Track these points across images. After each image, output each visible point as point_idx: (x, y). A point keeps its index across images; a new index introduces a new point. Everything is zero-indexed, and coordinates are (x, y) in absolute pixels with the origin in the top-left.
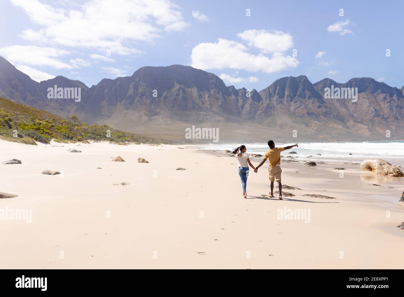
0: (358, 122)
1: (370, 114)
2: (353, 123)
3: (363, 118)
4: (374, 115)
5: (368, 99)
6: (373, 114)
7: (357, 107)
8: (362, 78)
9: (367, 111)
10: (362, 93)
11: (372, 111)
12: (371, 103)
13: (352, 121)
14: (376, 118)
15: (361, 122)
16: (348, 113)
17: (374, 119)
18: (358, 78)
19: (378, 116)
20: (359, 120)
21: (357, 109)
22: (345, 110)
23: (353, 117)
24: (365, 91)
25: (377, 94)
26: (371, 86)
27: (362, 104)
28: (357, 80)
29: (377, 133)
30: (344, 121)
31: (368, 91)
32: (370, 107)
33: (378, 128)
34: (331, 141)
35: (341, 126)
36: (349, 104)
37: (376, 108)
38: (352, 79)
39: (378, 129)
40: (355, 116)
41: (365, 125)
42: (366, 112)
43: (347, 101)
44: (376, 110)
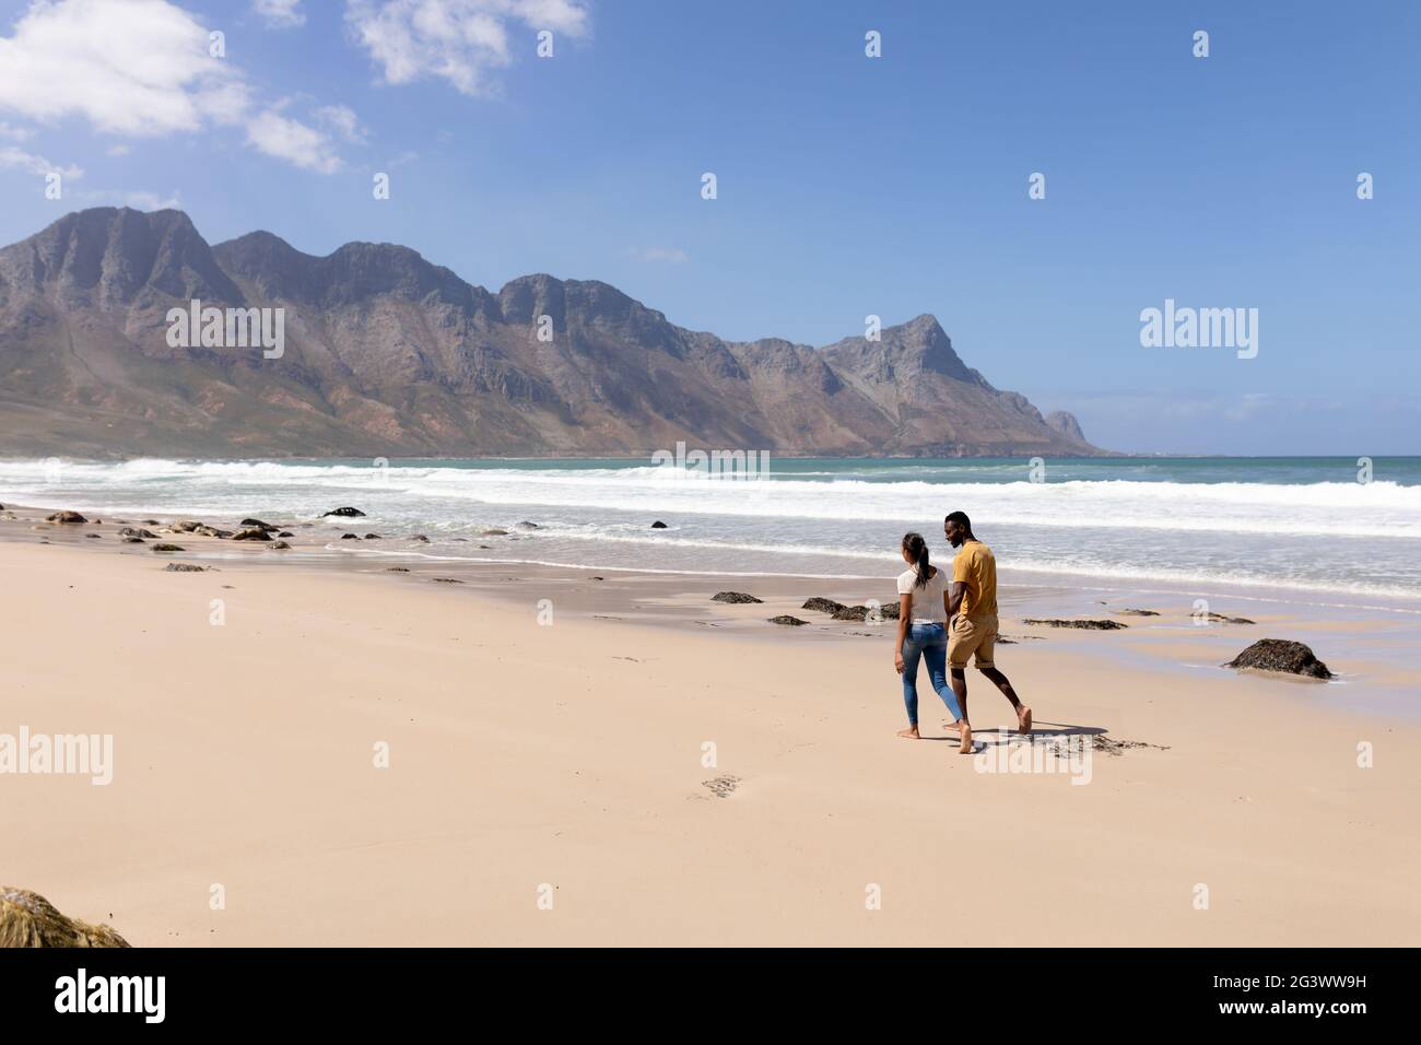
0: (364, 393)
1: (403, 369)
2: (350, 396)
3: (381, 380)
4: (416, 372)
5: (398, 316)
6: (414, 369)
7: (361, 343)
8: (382, 245)
9: (395, 357)
10: (380, 294)
11: (411, 357)
12: (407, 332)
13: (345, 388)
14: (421, 383)
15: (376, 394)
16: (334, 361)
17: (415, 384)
18: (369, 244)
19: (428, 375)
20: (368, 387)
21: (363, 347)
22: (323, 349)
23: (351, 374)
24: (388, 290)
25: (428, 303)
26: (410, 275)
27: (379, 334)
28: (367, 248)
29: (424, 433)
30: (318, 387)
31: (400, 292)
32: (403, 343)
33: (426, 416)
34: (274, 454)
35: (308, 402)
36: (338, 328)
37: (424, 350)
38: (347, 246)
39: (429, 419)
40: (355, 371)
41: (388, 404)
42: (390, 362)
43: (332, 320)
44: (421, 355)
